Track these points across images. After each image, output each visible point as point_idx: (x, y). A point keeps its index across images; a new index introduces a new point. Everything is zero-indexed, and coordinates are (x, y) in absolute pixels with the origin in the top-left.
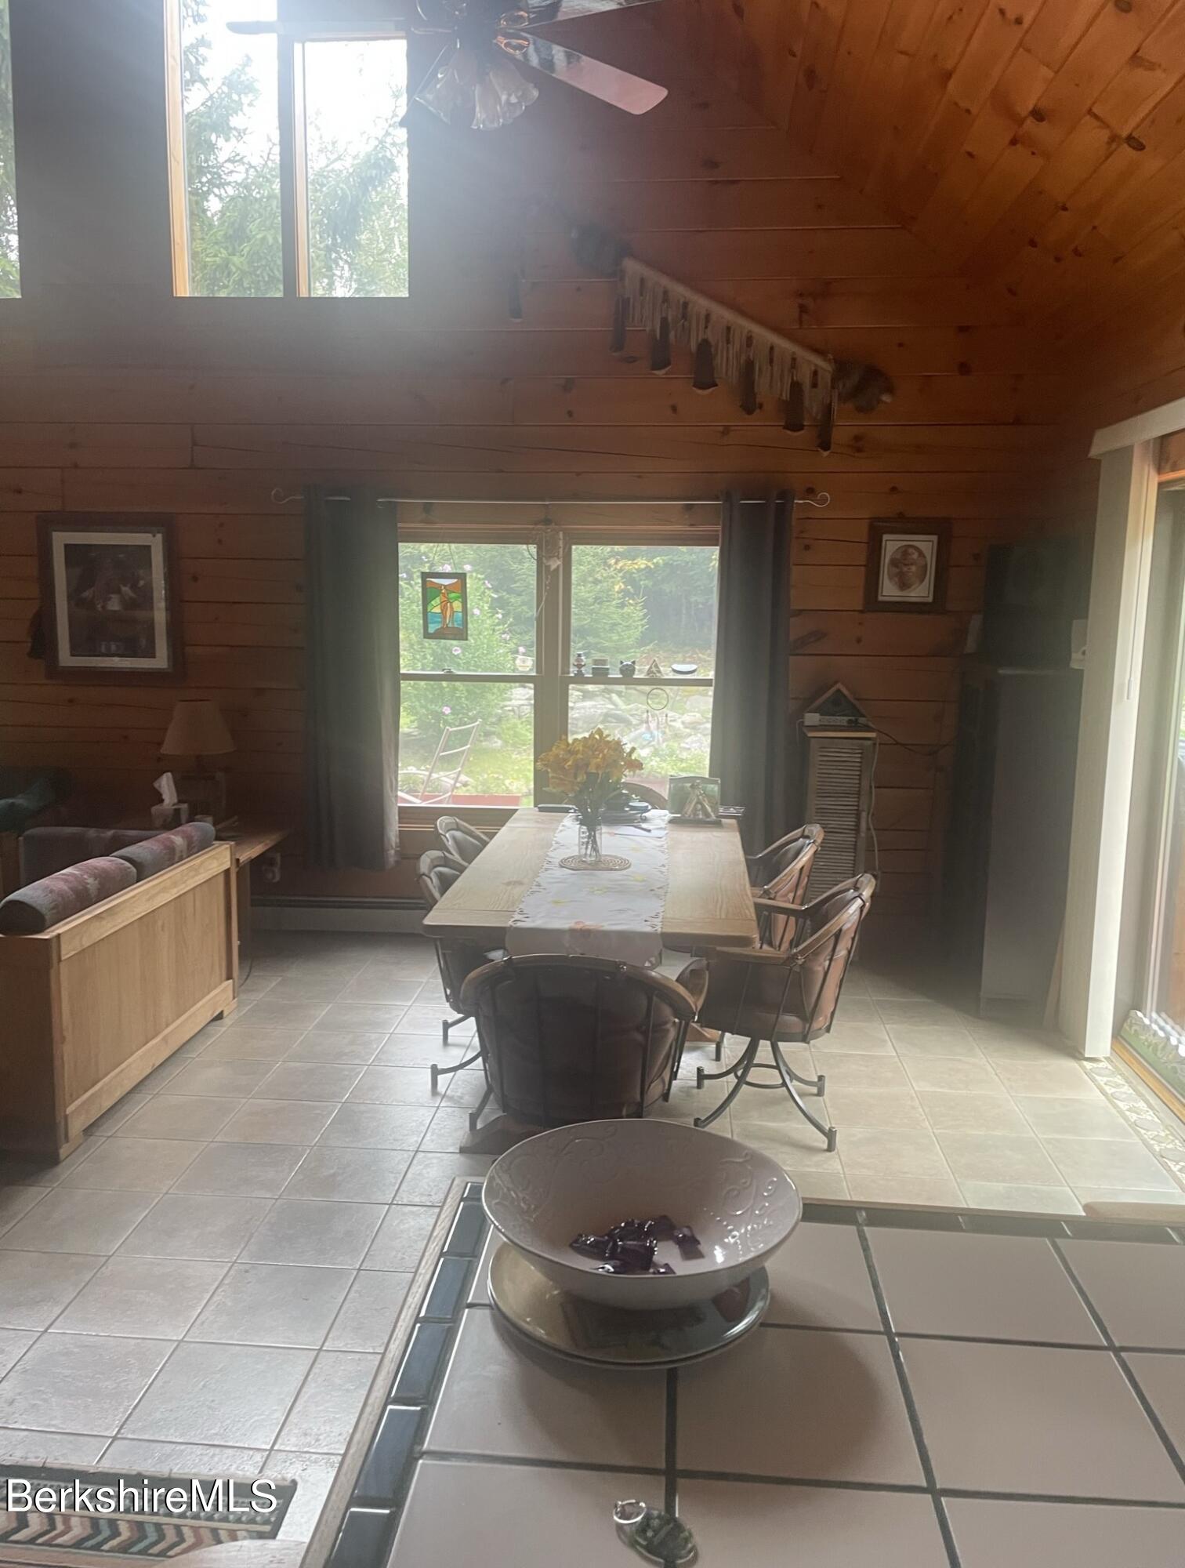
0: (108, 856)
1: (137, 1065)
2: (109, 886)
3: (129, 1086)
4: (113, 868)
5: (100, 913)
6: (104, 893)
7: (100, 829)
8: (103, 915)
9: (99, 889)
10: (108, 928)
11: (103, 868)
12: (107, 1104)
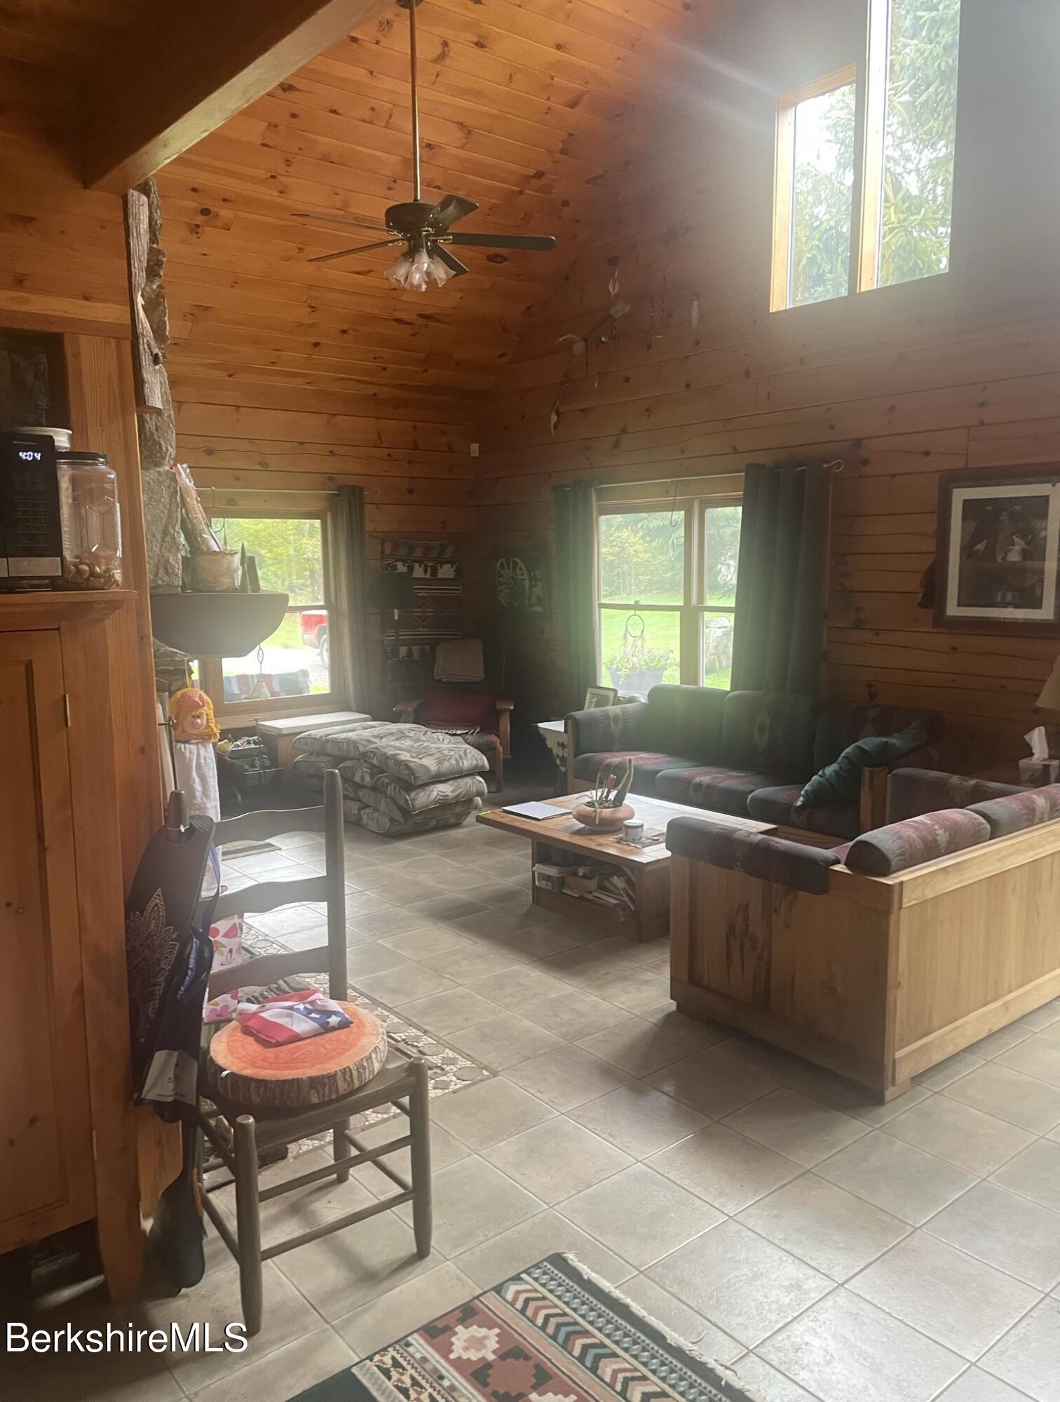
0: (962, 808)
1: (972, 1026)
2: (959, 841)
3: (963, 1044)
4: (966, 822)
5: (947, 867)
6: (954, 846)
7: (963, 777)
8: (950, 870)
9: (948, 842)
10: (953, 883)
11: (954, 820)
12: (938, 1057)
